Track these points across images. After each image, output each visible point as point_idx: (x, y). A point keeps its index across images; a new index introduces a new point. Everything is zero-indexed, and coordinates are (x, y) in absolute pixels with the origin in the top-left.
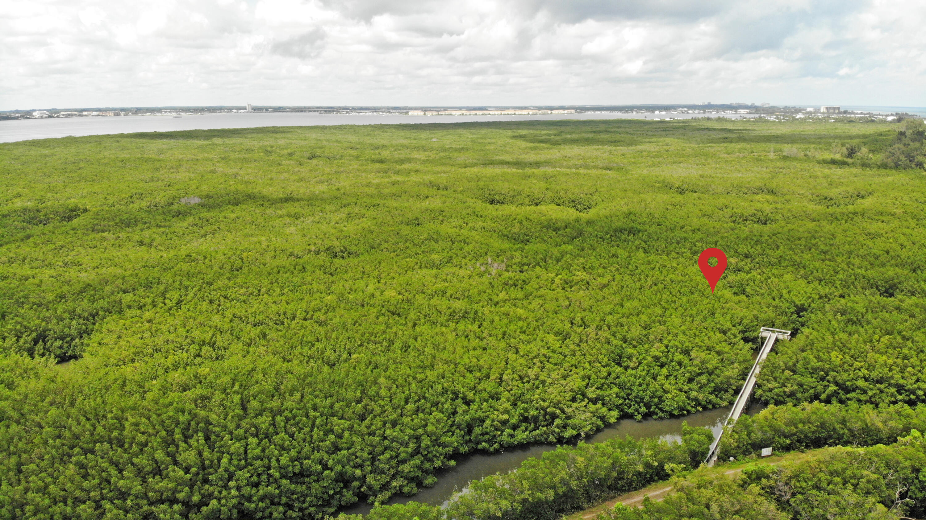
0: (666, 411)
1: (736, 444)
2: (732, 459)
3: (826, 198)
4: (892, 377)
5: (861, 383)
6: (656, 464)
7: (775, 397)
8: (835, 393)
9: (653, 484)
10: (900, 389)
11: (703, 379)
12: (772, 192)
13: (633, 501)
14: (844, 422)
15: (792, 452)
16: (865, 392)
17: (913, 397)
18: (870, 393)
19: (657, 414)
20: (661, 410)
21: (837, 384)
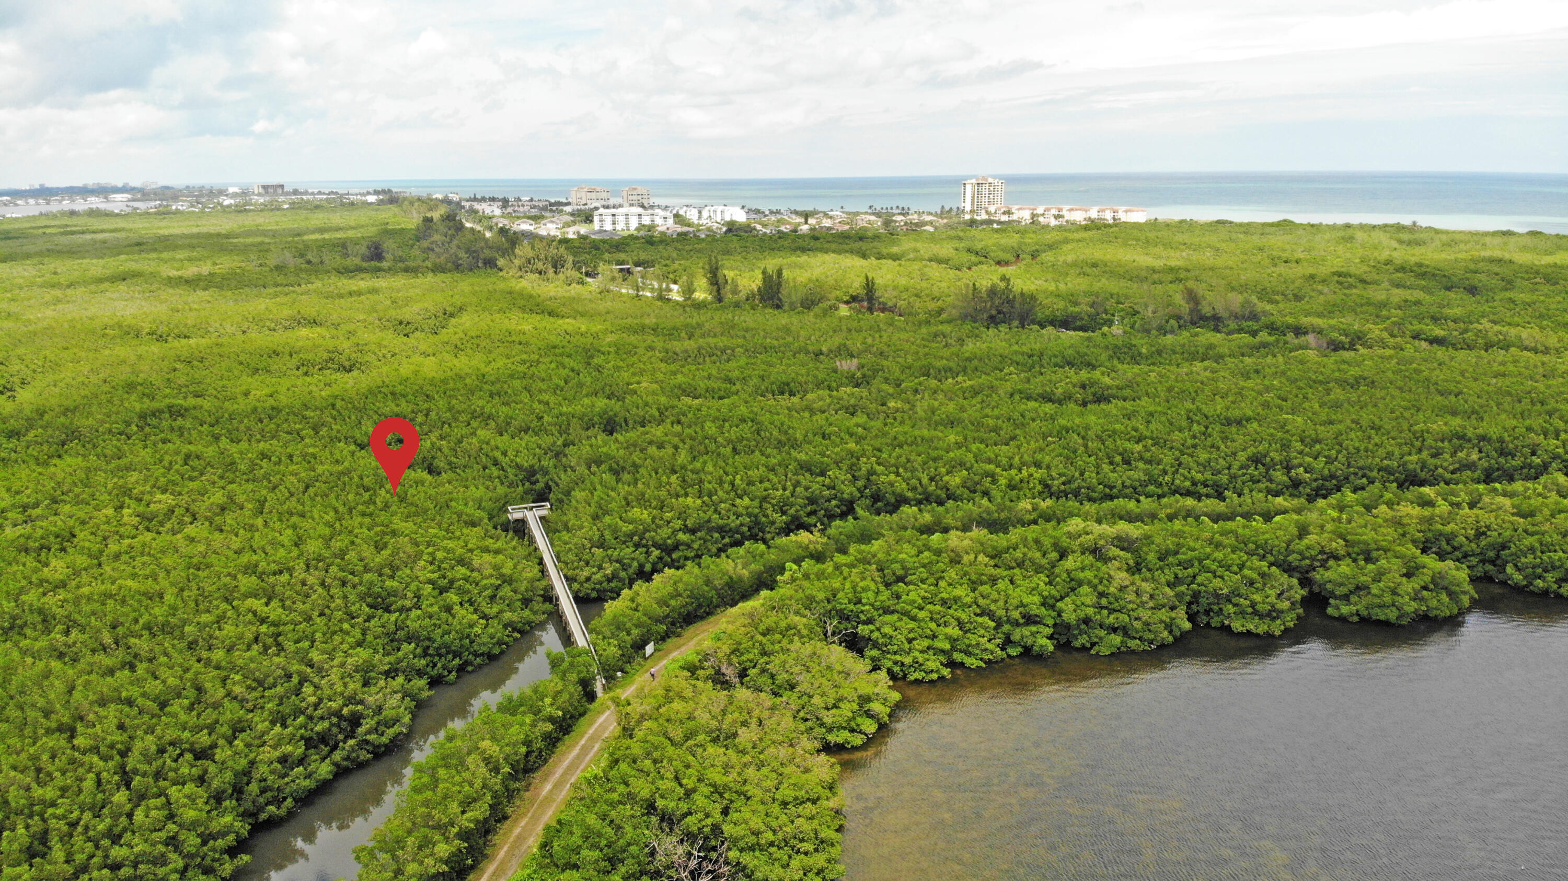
0: (482, 655)
1: (620, 652)
2: (619, 674)
3: (401, 323)
4: (709, 521)
5: (682, 537)
6: (560, 713)
7: (598, 586)
8: (660, 558)
9: (559, 745)
10: (721, 529)
11: (506, 591)
12: (315, 322)
13: (557, 776)
14: (708, 582)
15: (669, 640)
16: (689, 546)
17: (738, 536)
18: (696, 546)
19: (471, 664)
20: (476, 655)
21: (656, 546)
